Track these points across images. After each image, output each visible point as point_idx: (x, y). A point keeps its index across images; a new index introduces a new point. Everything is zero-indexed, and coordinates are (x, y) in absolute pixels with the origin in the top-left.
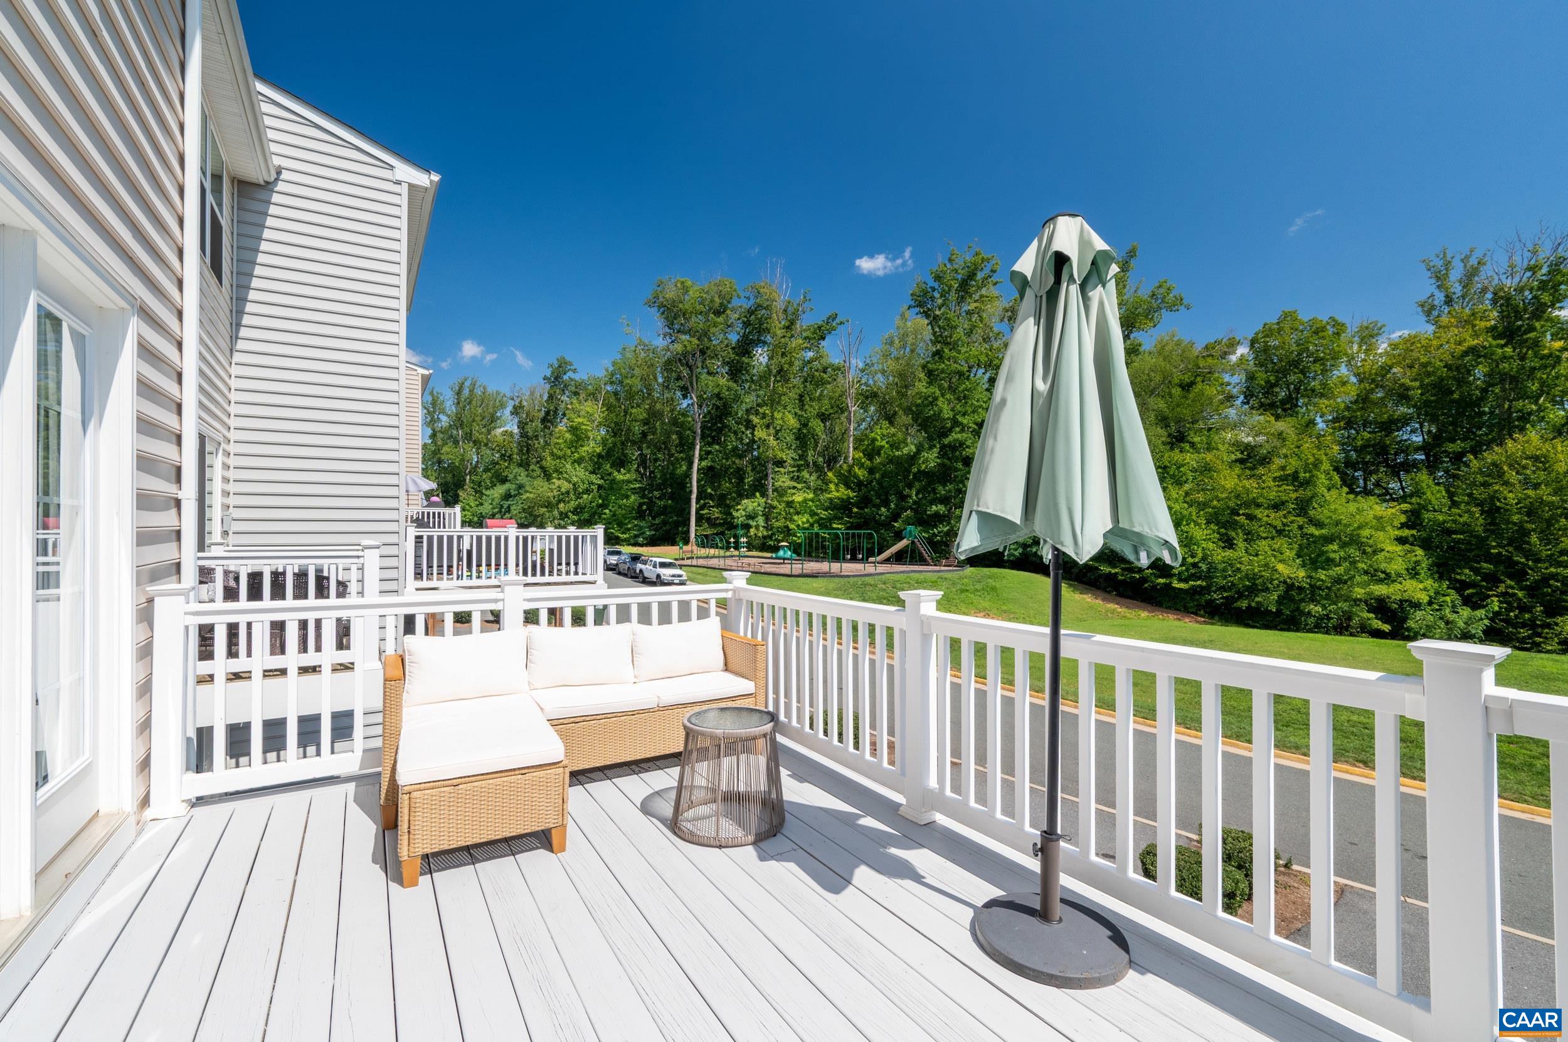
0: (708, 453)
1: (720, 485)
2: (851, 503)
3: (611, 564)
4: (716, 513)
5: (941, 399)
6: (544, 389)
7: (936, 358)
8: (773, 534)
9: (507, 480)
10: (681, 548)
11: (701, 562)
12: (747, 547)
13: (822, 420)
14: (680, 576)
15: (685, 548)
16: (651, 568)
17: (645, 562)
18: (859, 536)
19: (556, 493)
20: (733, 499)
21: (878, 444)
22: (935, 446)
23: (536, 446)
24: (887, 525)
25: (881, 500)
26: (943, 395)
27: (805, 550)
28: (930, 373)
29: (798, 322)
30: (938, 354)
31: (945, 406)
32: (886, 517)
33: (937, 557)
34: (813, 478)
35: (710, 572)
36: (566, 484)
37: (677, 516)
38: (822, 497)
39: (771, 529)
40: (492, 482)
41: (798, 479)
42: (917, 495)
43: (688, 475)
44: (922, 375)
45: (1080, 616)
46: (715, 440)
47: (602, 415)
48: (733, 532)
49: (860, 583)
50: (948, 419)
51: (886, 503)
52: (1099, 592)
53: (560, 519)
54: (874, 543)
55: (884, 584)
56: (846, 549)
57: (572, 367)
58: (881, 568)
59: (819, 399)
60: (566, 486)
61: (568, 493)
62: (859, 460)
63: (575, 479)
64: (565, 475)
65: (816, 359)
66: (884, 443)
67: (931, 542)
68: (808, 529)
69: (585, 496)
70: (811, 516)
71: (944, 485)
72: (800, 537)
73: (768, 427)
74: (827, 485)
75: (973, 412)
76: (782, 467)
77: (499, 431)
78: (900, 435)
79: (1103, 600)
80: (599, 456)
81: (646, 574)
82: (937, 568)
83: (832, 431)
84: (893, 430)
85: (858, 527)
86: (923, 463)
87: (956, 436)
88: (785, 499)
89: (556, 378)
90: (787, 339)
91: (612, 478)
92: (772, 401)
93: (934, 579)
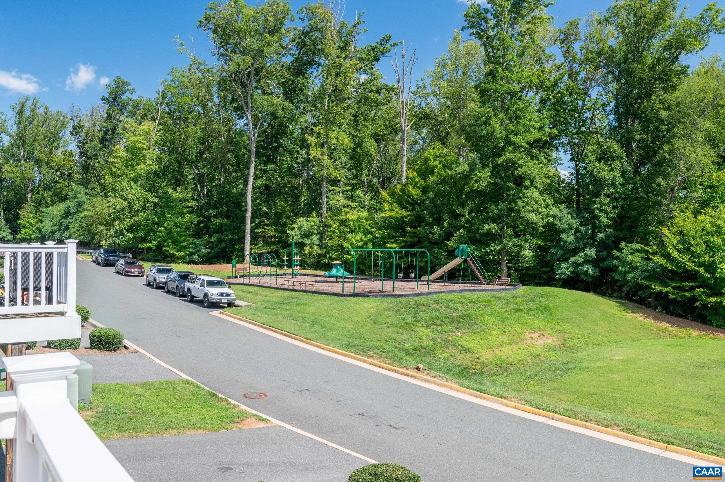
0: (265, 171)
1: (275, 204)
2: (404, 222)
3: (160, 283)
4: (271, 231)
5: (494, 119)
6: (103, 109)
7: (490, 78)
8: (327, 252)
9: (67, 199)
10: (234, 266)
11: (253, 280)
12: (300, 265)
13: (376, 141)
14: (228, 295)
15: (239, 266)
16: (199, 286)
17: (193, 281)
18: (412, 255)
19: (111, 211)
20: (288, 218)
21: (431, 163)
22: (488, 166)
23: (96, 165)
24: (440, 243)
25: (434, 219)
26: (495, 115)
27: (357, 269)
28: (483, 93)
29: (353, 44)
30: (491, 74)
31: (498, 126)
32: (439, 235)
33: (489, 276)
34: (368, 197)
35: (260, 290)
36: (121, 201)
37: (232, 234)
38: (375, 216)
39: (325, 248)
40: (52, 201)
41: (351, 198)
42: (469, 213)
43: (243, 194)
44: (475, 96)
45: (632, 335)
46: (271, 159)
47: (158, 133)
48: (287, 250)
49: (413, 302)
50: (501, 138)
51: (439, 221)
52: (649, 310)
53: (115, 236)
54: (427, 262)
55: (437, 303)
56: (399, 268)
57: (129, 87)
58: (435, 287)
59: (373, 119)
60: (121, 204)
61: (123, 210)
62: (413, 179)
63: (130, 197)
64: (121, 193)
65: (371, 80)
66: (436, 163)
67: (483, 261)
68: (362, 247)
69: (140, 214)
70: (365, 234)
71: (497, 204)
72: (353, 256)
73: (322, 146)
74: (381, 204)
75: (525, 132)
76: (337, 186)
77: (59, 152)
78: (453, 156)
79: (655, 318)
80: (156, 174)
81: (194, 293)
82: (490, 287)
83: (386, 153)
84: (445, 150)
85: (412, 246)
86: (476, 182)
87: (508, 155)
88: (339, 217)
89: (114, 99)
90: (342, 60)
91: (167, 196)
92: (327, 120)
93: (488, 298)
